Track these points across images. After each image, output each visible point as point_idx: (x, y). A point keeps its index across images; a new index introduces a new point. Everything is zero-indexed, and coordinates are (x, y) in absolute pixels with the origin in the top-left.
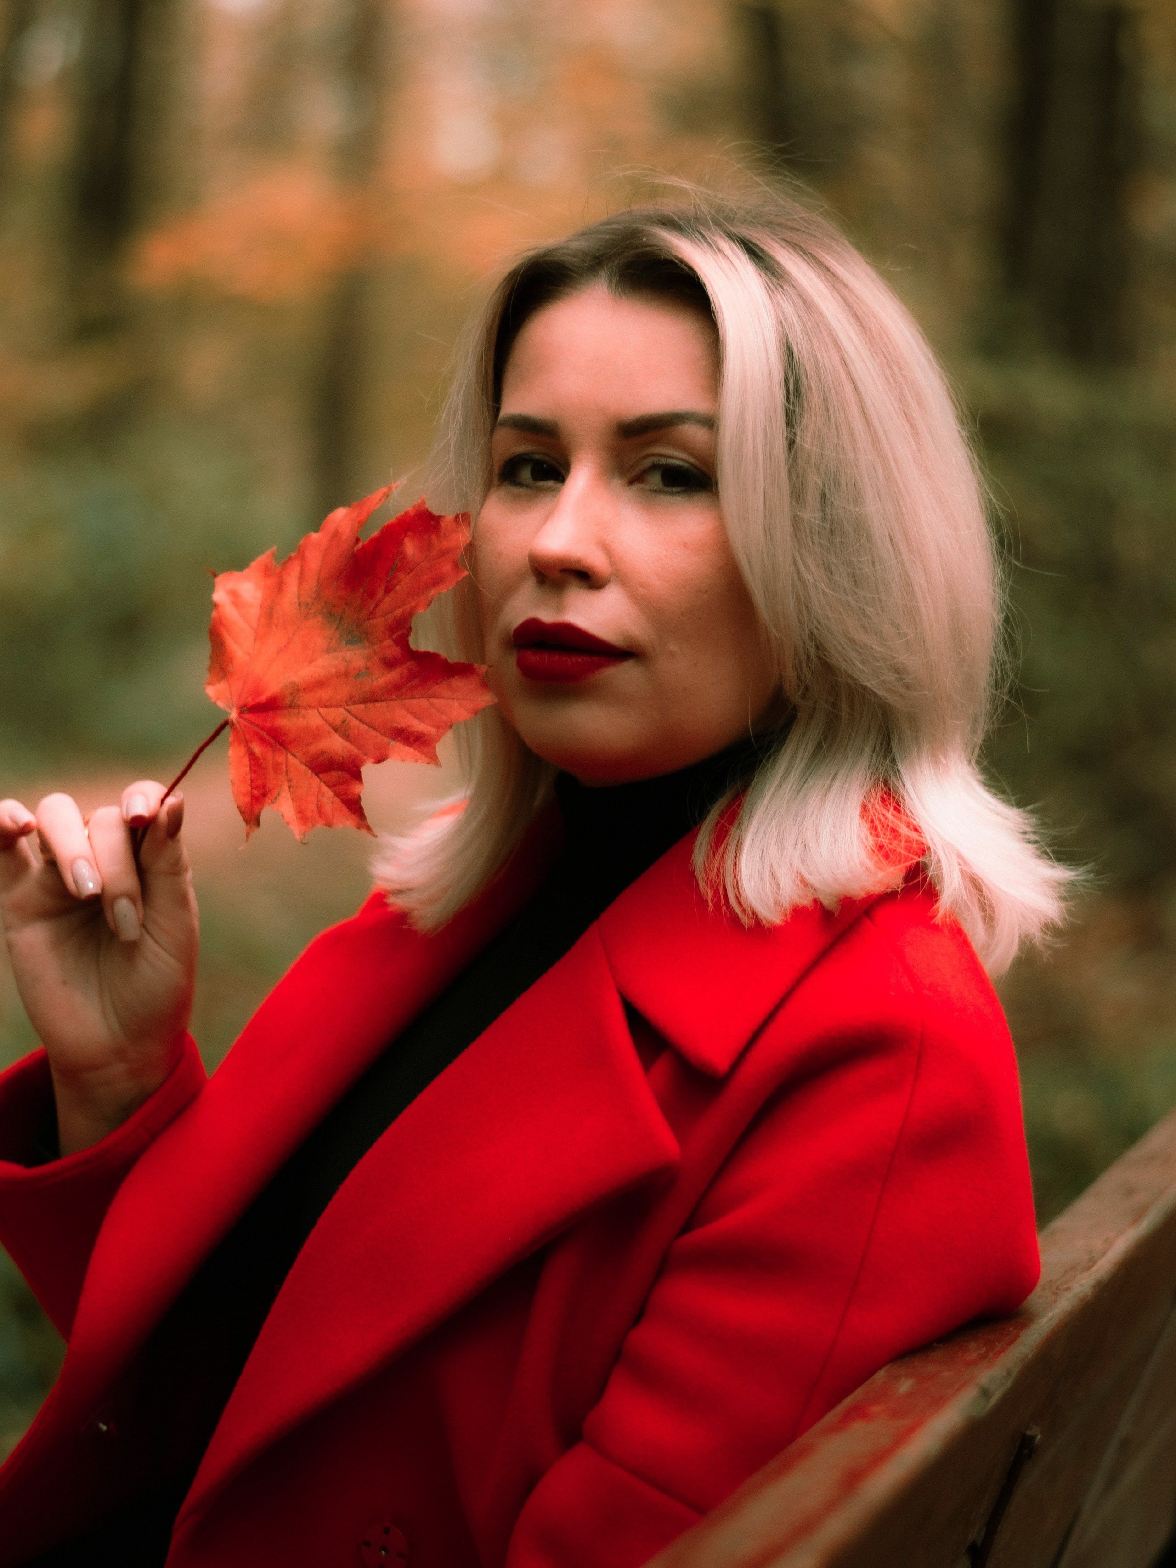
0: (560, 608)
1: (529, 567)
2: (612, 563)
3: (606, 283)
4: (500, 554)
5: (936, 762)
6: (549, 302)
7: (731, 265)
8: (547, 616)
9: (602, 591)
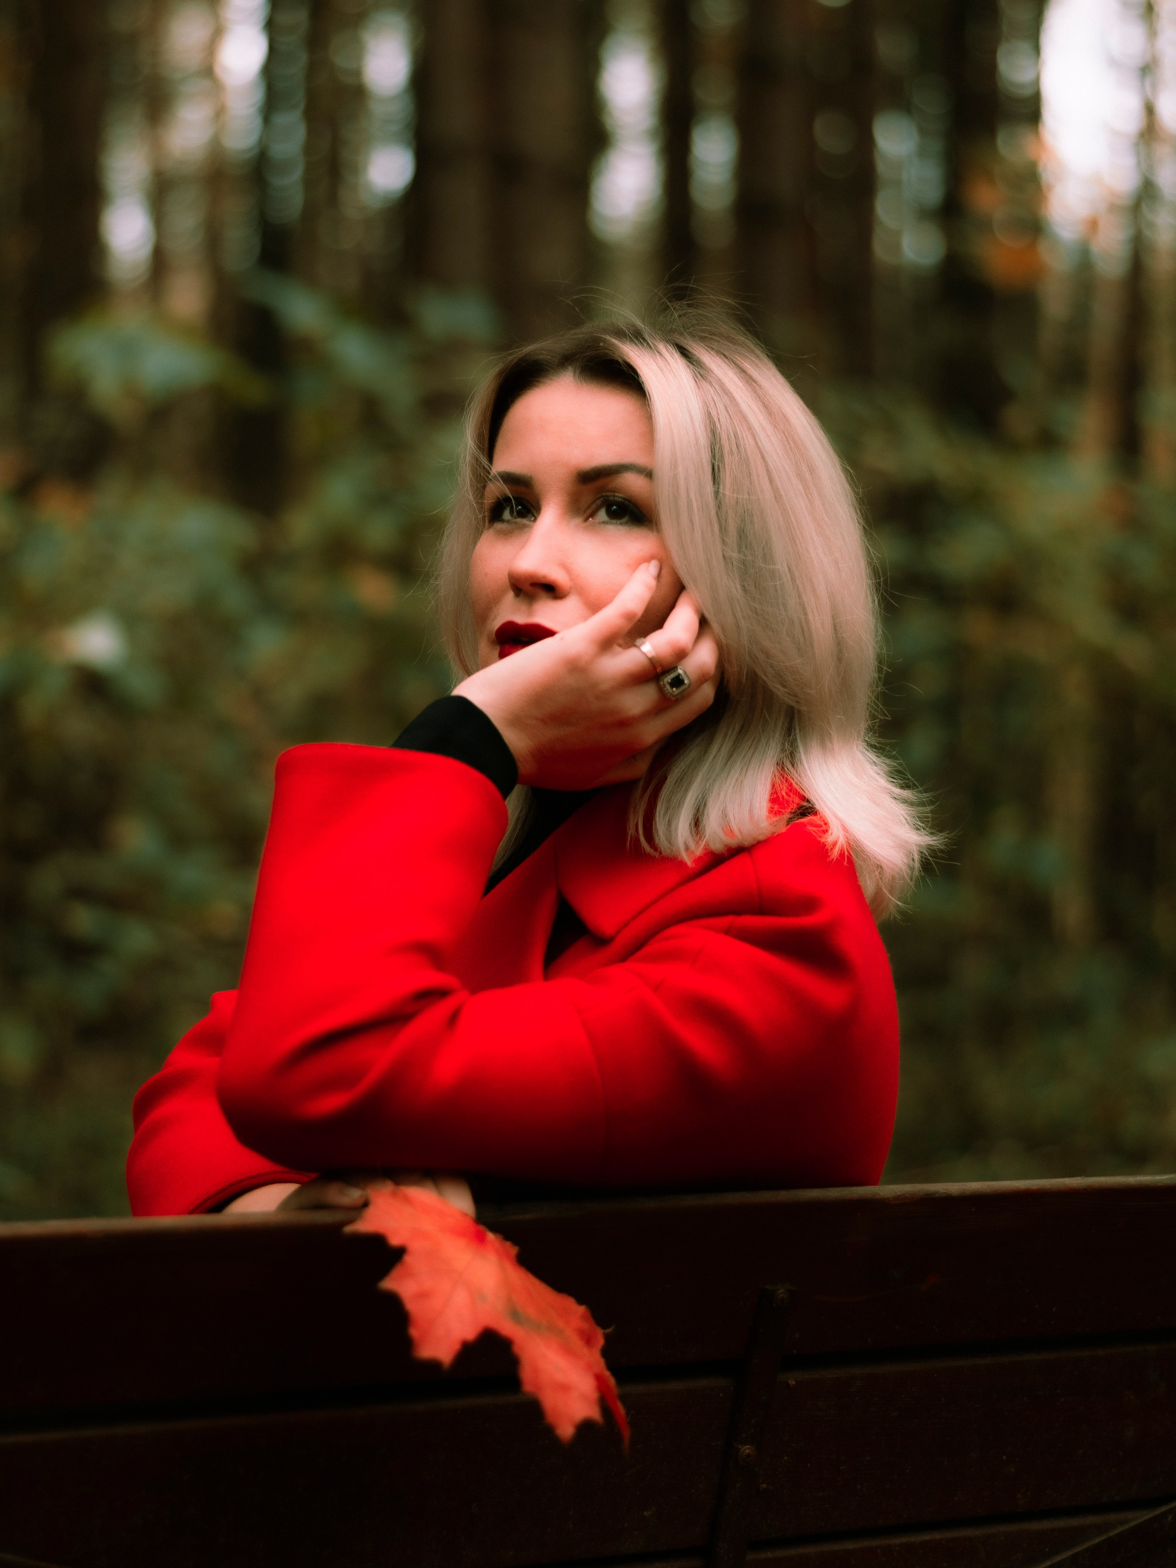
0: (530, 613)
1: (508, 581)
2: (571, 579)
3: (572, 374)
4: (486, 575)
5: (823, 745)
6: (529, 389)
7: (666, 364)
8: (521, 619)
9: (564, 600)
